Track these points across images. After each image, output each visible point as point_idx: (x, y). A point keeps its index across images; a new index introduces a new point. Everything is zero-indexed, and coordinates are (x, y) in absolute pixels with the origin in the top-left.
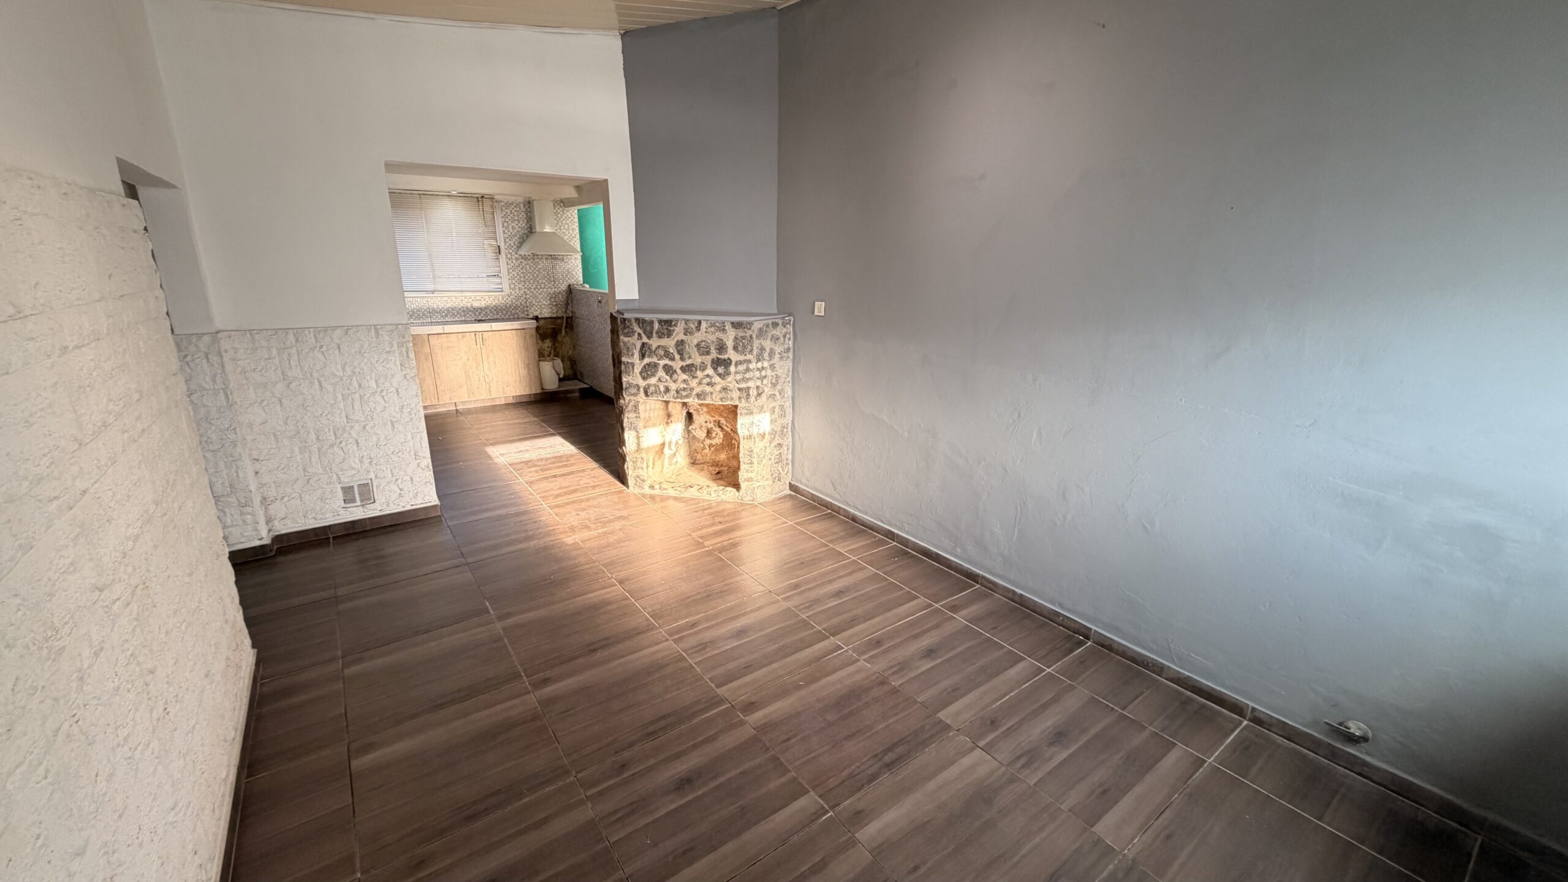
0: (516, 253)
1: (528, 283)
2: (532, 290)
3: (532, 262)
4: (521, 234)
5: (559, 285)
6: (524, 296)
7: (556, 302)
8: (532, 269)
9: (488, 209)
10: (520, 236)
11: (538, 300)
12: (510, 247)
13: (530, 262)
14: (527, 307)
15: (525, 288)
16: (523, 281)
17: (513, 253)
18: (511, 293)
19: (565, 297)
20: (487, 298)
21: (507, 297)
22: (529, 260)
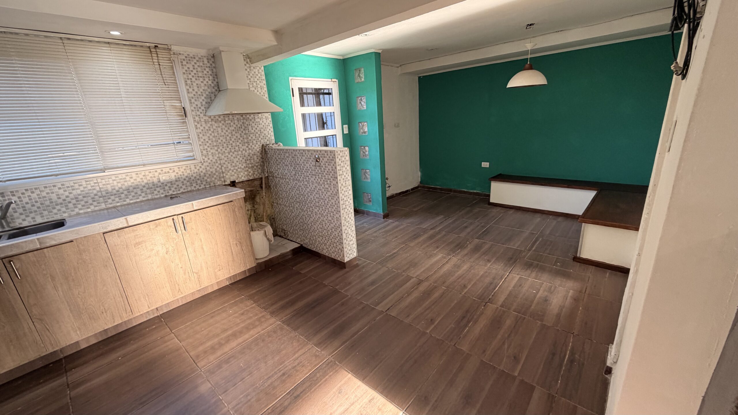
0: (205, 115)
1: (221, 148)
2: (227, 154)
3: (223, 124)
4: (207, 93)
5: (253, 146)
6: (219, 162)
7: (251, 164)
8: (224, 131)
9: (164, 63)
10: (207, 95)
11: (233, 164)
12: (197, 108)
13: (221, 124)
14: (223, 173)
15: (219, 153)
16: (216, 146)
17: (202, 115)
18: (204, 159)
19: (259, 158)
20: (176, 169)
21: (200, 165)
22: (220, 122)
